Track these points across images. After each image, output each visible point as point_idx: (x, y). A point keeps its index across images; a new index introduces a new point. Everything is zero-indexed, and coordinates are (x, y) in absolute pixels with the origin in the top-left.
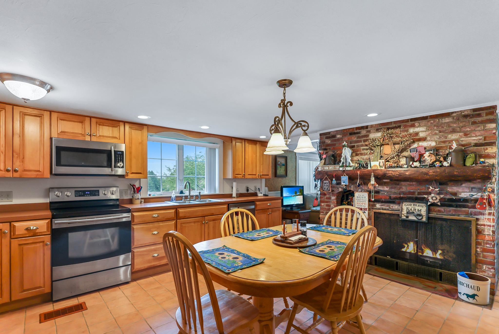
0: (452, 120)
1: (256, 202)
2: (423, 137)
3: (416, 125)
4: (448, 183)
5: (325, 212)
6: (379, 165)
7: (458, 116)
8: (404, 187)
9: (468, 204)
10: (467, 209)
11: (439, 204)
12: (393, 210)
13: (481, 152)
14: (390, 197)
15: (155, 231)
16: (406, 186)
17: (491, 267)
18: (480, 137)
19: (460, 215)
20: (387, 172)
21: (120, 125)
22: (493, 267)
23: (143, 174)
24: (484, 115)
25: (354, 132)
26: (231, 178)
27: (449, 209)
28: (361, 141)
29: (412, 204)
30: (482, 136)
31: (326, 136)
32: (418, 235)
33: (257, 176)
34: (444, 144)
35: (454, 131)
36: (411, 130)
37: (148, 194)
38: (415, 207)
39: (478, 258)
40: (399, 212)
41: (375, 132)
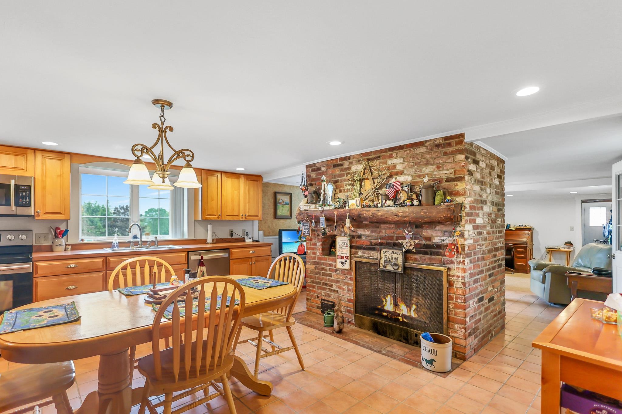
0: (425, 150)
1: (231, 249)
2: (401, 170)
3: (394, 156)
4: (423, 226)
5: (311, 262)
6: (356, 204)
7: (431, 145)
8: (383, 231)
9: (441, 250)
10: (440, 257)
11: (414, 250)
12: (373, 259)
13: (452, 189)
14: (371, 242)
15: (72, 285)
16: (385, 229)
17: (462, 327)
18: (451, 171)
19: (434, 264)
20: (362, 213)
21: (28, 153)
22: (464, 326)
23: (64, 215)
24: (454, 145)
25: (337, 163)
26: (201, 219)
27: (425, 257)
28: (343, 175)
29: (390, 251)
30: (453, 169)
31: (312, 168)
32: (396, 289)
33: (240, 217)
34: (419, 178)
35: (427, 164)
36: (390, 162)
37: (80, 240)
38: (392, 254)
39: (451, 316)
40: (378, 260)
41: (356, 164)
